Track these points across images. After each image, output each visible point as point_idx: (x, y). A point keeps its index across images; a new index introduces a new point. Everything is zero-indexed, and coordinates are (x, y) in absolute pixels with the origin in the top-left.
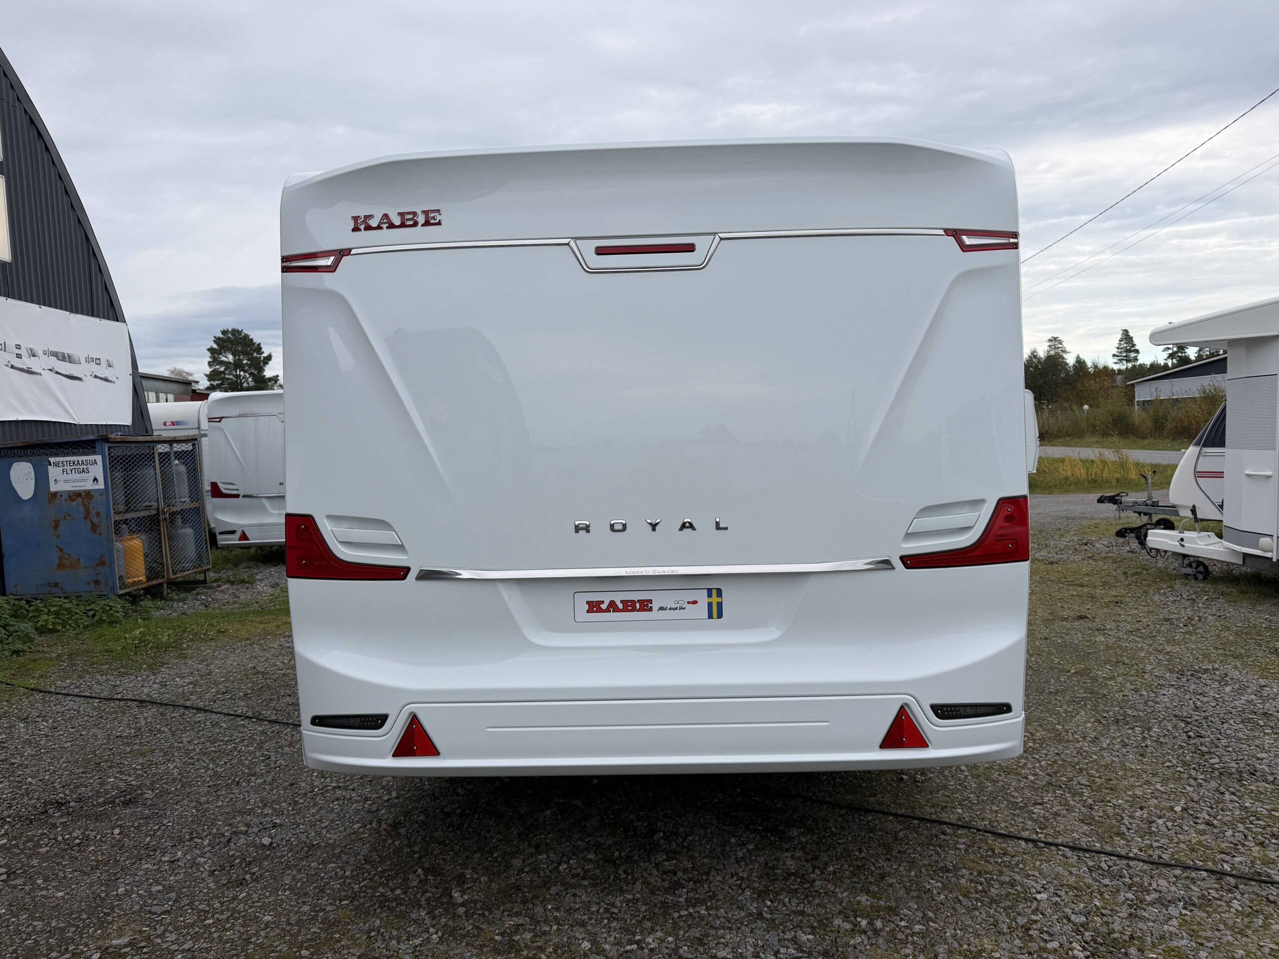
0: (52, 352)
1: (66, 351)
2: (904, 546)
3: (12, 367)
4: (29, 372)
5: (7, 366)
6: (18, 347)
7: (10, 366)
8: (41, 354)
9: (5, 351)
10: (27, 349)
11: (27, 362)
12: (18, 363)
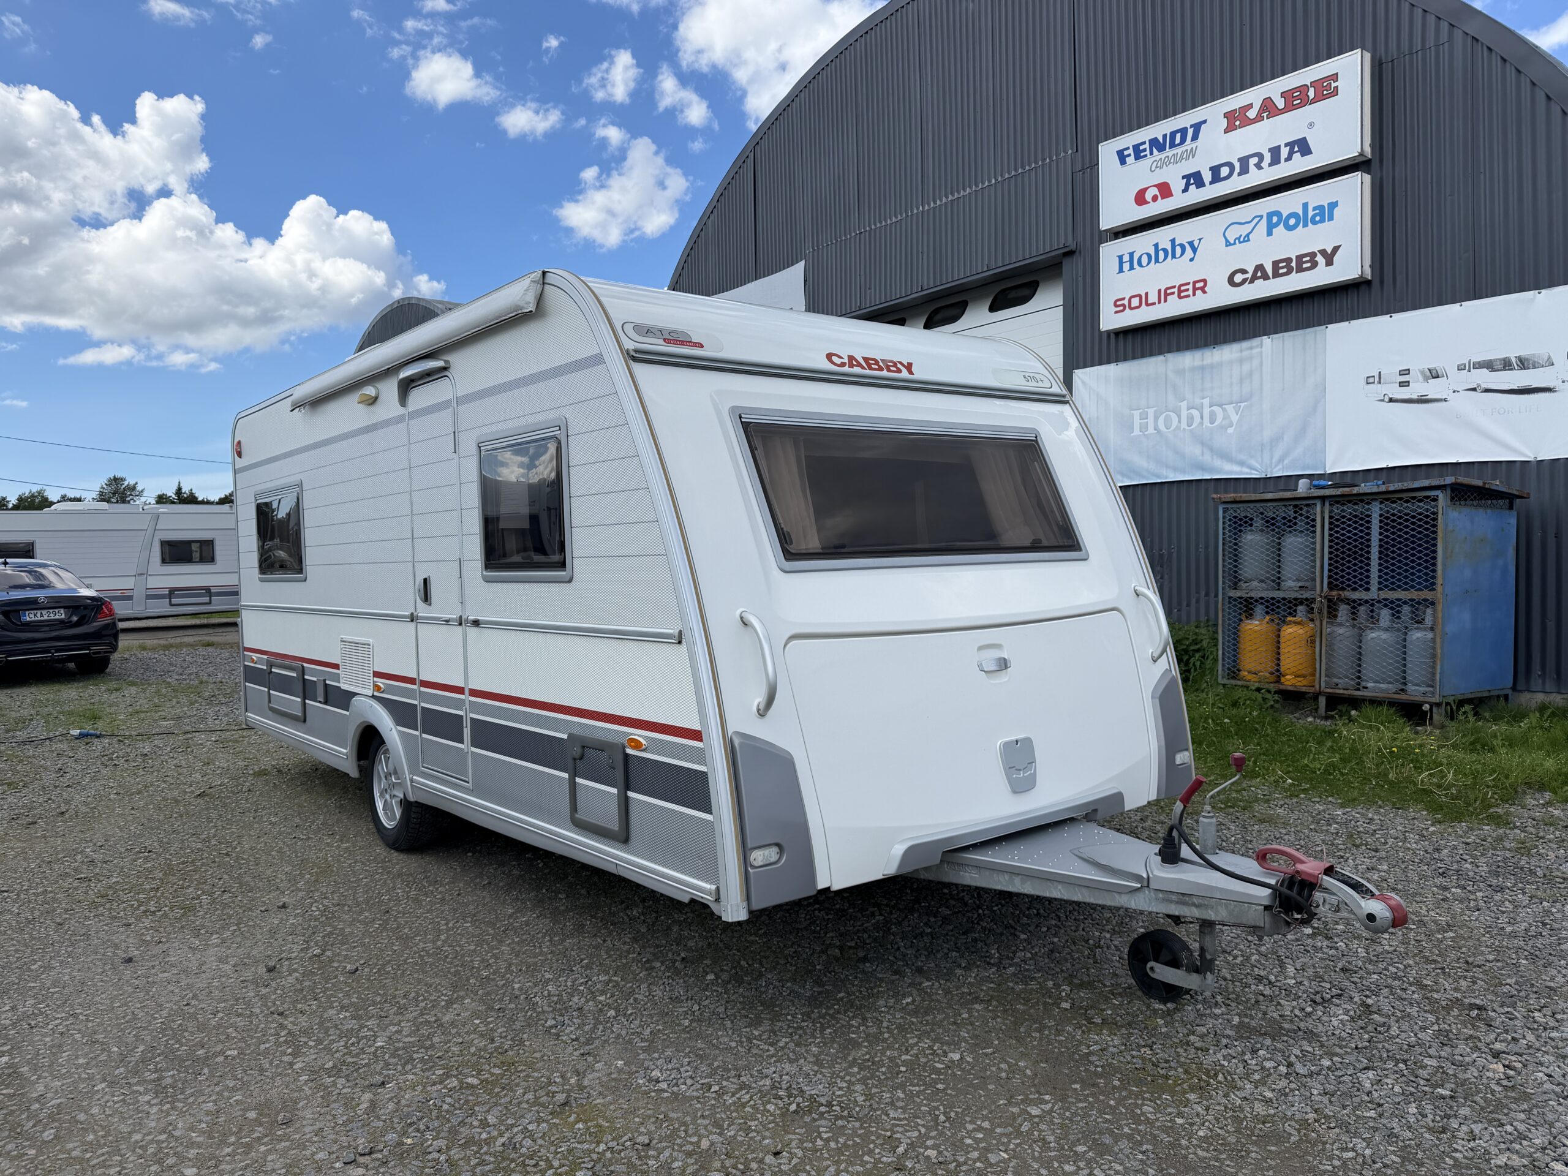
0: (1479, 363)
1: (1512, 355)
3: (1391, 400)
4: (1422, 400)
5: (1383, 400)
6: (1407, 372)
7: (1387, 399)
8: (1452, 371)
9: (1379, 382)
10: (1422, 372)
11: (1418, 389)
12: (1404, 393)
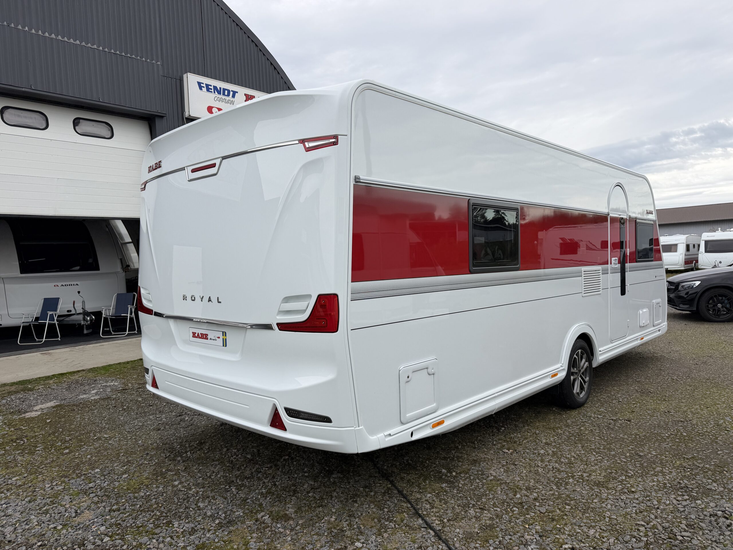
2: (278, 317)
